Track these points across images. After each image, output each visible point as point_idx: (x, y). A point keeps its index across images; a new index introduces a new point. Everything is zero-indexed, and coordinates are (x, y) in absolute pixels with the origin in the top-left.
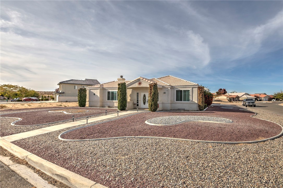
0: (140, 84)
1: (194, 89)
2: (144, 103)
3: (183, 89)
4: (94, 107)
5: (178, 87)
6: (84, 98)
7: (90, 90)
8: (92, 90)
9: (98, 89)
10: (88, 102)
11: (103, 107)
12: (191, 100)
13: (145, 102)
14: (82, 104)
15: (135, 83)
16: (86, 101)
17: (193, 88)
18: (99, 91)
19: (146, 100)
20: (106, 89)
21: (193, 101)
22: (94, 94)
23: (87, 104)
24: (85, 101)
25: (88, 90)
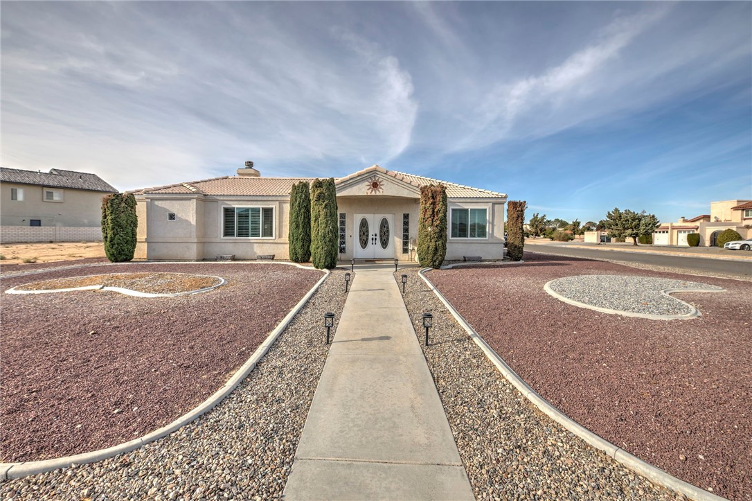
0: (375, 185)
1: (496, 206)
2: (364, 243)
3: (469, 207)
4: (170, 260)
5: (457, 200)
6: (129, 229)
7: (152, 199)
8: (160, 202)
9: (190, 199)
10: (146, 244)
11: (204, 260)
12: (491, 232)
13: (367, 239)
14: (123, 250)
15: (358, 182)
16: (136, 239)
17: (494, 204)
18: (193, 205)
19: (367, 236)
20: (217, 201)
21: (495, 235)
22: (172, 217)
23: (141, 251)
24: (133, 242)
25: (141, 200)
